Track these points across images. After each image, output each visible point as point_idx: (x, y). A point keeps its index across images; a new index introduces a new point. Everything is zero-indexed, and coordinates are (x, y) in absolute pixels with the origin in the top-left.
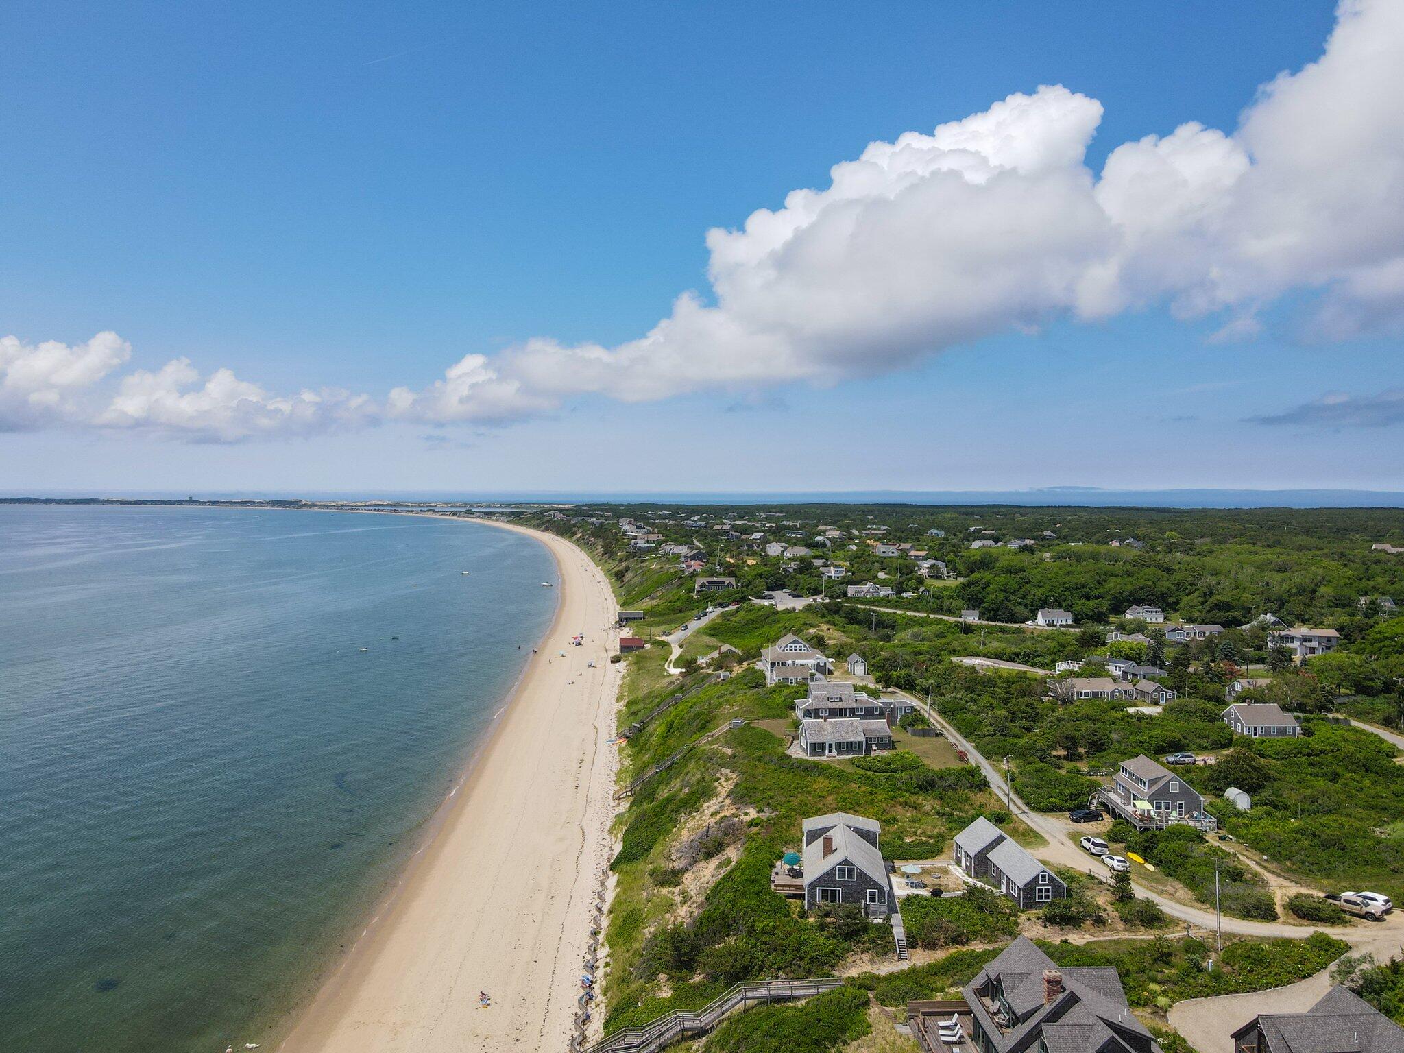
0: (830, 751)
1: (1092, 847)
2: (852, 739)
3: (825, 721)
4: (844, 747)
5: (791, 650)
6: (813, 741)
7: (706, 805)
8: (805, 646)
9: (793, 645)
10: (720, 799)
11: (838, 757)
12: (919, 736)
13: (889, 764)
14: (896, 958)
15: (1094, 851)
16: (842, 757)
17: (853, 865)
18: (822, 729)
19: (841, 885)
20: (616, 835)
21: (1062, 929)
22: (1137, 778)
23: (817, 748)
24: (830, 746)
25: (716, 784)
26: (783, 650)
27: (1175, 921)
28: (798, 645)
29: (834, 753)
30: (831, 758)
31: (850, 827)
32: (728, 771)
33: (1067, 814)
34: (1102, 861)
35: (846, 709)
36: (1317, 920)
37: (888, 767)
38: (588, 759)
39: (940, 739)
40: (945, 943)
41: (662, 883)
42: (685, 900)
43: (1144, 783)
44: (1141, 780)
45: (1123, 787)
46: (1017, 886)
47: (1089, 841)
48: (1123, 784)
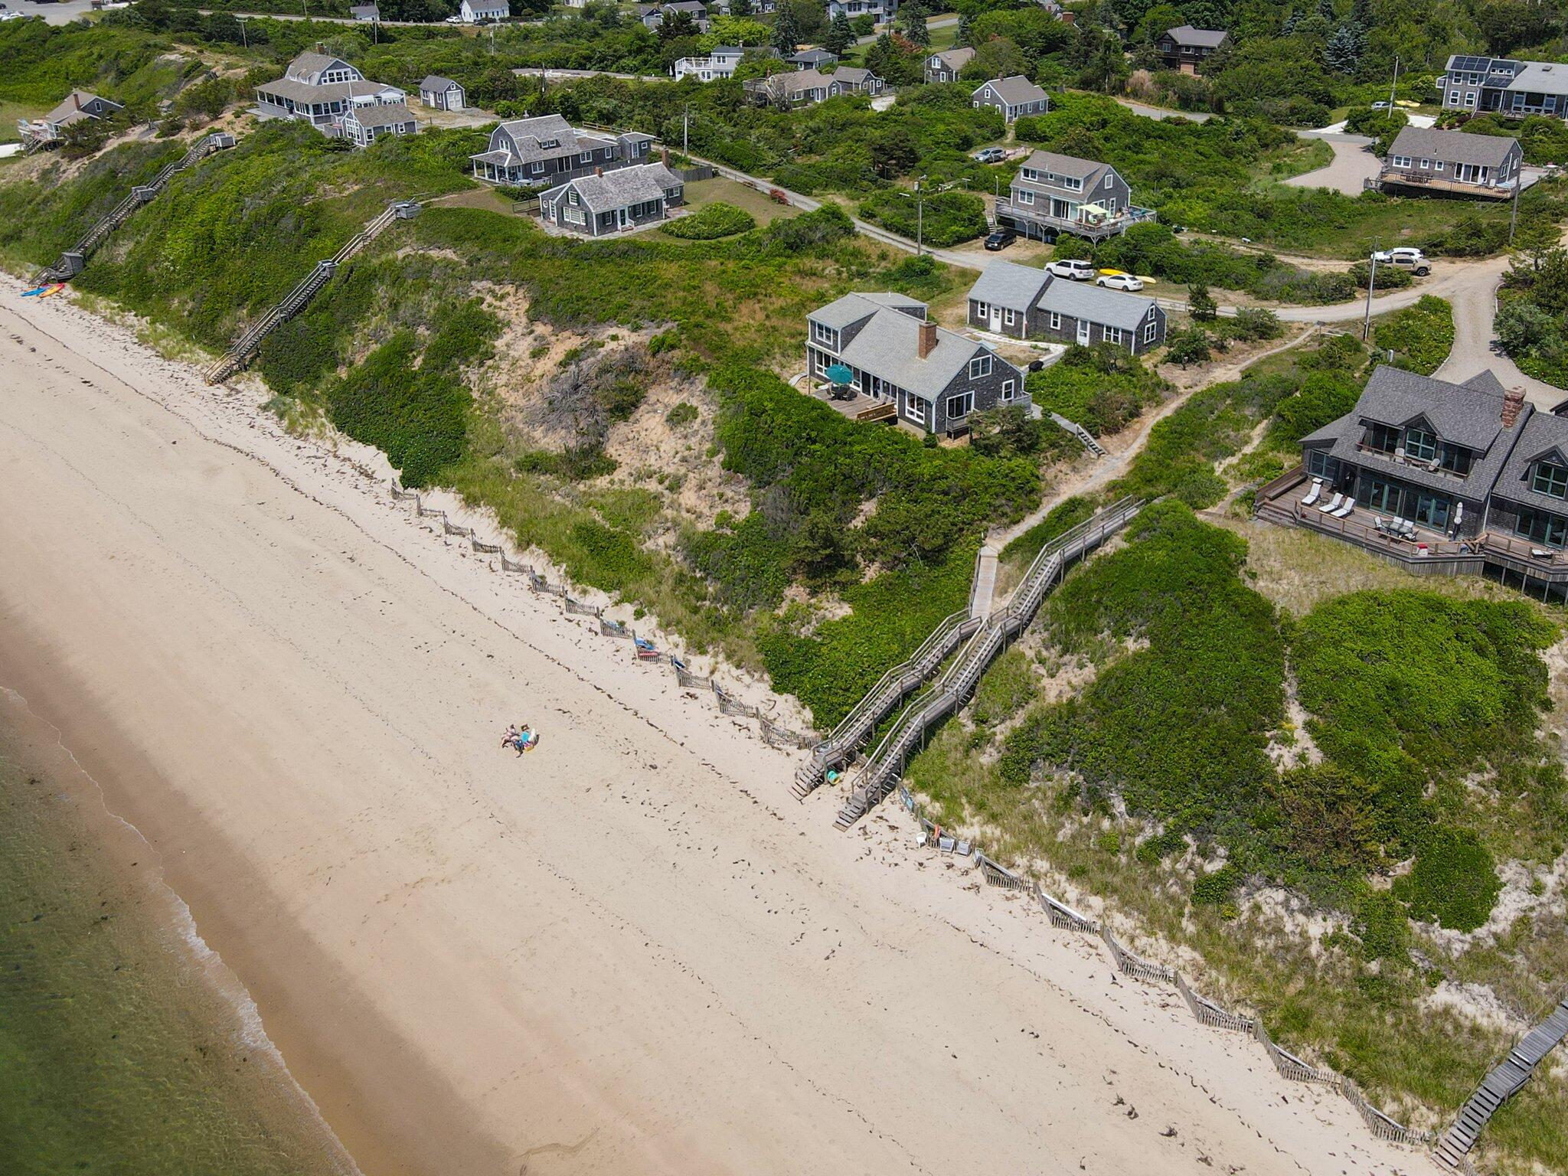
0: (623, 223)
1: (1077, 272)
2: (648, 198)
3: (601, 176)
4: (644, 211)
5: (332, 80)
6: (600, 211)
7: (500, 344)
8: (353, 72)
9: (335, 72)
10: (520, 330)
11: (635, 229)
12: (693, 180)
13: (717, 225)
14: (1094, 456)
15: (1081, 276)
16: (642, 228)
17: (988, 353)
18: (603, 191)
19: (974, 385)
20: (321, 435)
21: (1200, 366)
22: (1062, 179)
23: (607, 220)
24: (622, 212)
25: (484, 307)
26: (320, 82)
28: (342, 71)
29: (629, 223)
30: (626, 231)
32: (488, 284)
34: (1102, 284)
35: (567, 158)
37: (719, 229)
39: (715, 180)
40: (1125, 420)
41: (584, 474)
42: (676, 485)
43: (1077, 183)
44: (1069, 181)
45: (1030, 195)
46: (1124, 331)
47: (1068, 265)
48: (1031, 191)
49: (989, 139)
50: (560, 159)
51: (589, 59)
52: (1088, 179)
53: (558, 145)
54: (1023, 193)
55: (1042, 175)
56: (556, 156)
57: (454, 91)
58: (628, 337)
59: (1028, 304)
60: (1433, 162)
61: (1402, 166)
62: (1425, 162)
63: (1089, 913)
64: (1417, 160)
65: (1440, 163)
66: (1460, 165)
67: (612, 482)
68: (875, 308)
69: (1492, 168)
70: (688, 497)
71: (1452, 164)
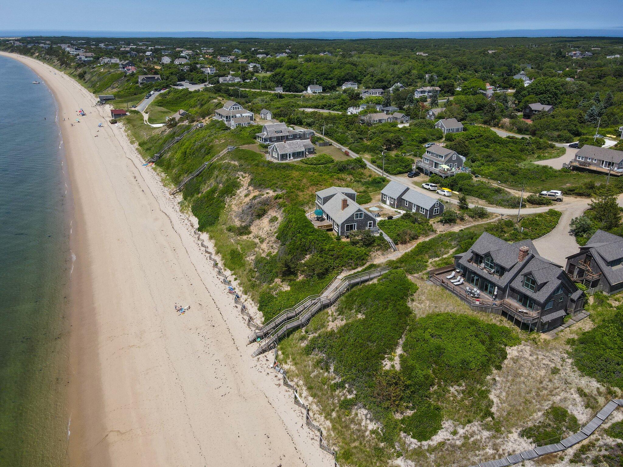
0: (290, 158)
1: (430, 187)
2: (300, 151)
3: (285, 143)
4: (296, 155)
5: (234, 109)
6: (282, 153)
7: (238, 191)
8: (240, 107)
9: (235, 107)
10: (245, 188)
11: (293, 160)
12: (322, 146)
13: (320, 161)
14: (392, 251)
15: (432, 189)
16: (296, 160)
17: (362, 211)
18: (284, 147)
19: (356, 221)
20: (187, 213)
21: (450, 225)
22: (438, 155)
23: (284, 157)
24: (290, 155)
25: (238, 180)
26: (230, 110)
27: (492, 214)
28: (237, 106)
29: (292, 158)
30: (290, 160)
31: (343, 193)
32: (242, 173)
33: (406, 174)
34: (438, 193)
35: (284, 136)
36: (541, 204)
37: (320, 162)
38: (137, 174)
39: (331, 147)
40: (410, 240)
41: (241, 234)
42: (262, 241)
43: (442, 157)
44: (440, 156)
45: (428, 160)
46: (426, 209)
47: (428, 185)
48: (428, 158)
49: (434, 140)
50: (282, 137)
51: (325, 106)
52: (446, 156)
53: (281, 132)
54: (426, 159)
55: (432, 153)
56: (280, 135)
57: (269, 114)
58: (271, 193)
59: (398, 196)
60: (592, 159)
61: (580, 160)
62: (590, 159)
63: (307, 402)
64: (586, 158)
65: (595, 160)
66: (603, 161)
67: (247, 238)
68: (337, 192)
69: (616, 163)
70: (264, 246)
71: (600, 161)
